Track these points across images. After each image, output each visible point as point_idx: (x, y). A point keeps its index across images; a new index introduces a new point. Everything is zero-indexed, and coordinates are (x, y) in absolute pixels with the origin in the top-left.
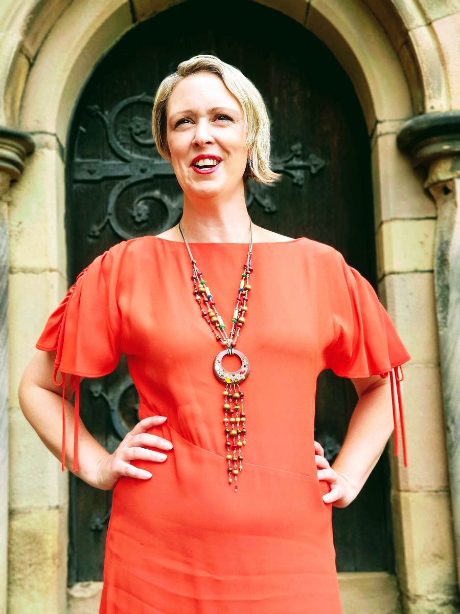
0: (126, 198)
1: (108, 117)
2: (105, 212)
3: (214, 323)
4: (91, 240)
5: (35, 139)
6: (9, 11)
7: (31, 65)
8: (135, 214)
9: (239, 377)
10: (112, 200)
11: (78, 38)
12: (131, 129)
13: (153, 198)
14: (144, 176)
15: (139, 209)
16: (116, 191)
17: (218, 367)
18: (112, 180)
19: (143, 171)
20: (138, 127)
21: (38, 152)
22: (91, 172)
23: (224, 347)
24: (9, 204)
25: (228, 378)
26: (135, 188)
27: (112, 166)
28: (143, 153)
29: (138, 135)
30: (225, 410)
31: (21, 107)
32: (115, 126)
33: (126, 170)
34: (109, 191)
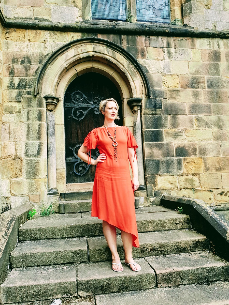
0: (75, 112)
1: (71, 95)
2: (71, 114)
3: (111, 138)
4: (68, 119)
5: (60, 99)
6: (55, 74)
7: (58, 84)
8: (77, 114)
9: (116, 146)
10: (73, 111)
11: (67, 80)
12: (76, 97)
13: (81, 111)
14: (79, 107)
15: (78, 113)
16: (73, 110)
17: (113, 144)
18: (73, 107)
19: (79, 106)
20: (77, 97)
21: (60, 101)
22: (68, 106)
23: (114, 141)
24: (54, 111)
25: (115, 146)
26: (77, 109)
27: (72, 105)
28: (78, 102)
29: (77, 99)
30: (114, 150)
31: (56, 92)
32: (73, 97)
33: (75, 106)
34: (72, 110)
